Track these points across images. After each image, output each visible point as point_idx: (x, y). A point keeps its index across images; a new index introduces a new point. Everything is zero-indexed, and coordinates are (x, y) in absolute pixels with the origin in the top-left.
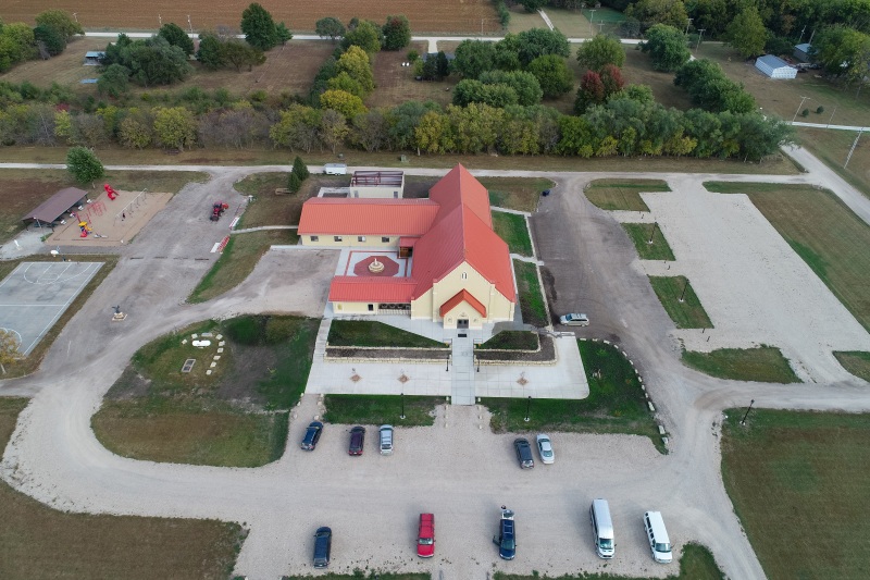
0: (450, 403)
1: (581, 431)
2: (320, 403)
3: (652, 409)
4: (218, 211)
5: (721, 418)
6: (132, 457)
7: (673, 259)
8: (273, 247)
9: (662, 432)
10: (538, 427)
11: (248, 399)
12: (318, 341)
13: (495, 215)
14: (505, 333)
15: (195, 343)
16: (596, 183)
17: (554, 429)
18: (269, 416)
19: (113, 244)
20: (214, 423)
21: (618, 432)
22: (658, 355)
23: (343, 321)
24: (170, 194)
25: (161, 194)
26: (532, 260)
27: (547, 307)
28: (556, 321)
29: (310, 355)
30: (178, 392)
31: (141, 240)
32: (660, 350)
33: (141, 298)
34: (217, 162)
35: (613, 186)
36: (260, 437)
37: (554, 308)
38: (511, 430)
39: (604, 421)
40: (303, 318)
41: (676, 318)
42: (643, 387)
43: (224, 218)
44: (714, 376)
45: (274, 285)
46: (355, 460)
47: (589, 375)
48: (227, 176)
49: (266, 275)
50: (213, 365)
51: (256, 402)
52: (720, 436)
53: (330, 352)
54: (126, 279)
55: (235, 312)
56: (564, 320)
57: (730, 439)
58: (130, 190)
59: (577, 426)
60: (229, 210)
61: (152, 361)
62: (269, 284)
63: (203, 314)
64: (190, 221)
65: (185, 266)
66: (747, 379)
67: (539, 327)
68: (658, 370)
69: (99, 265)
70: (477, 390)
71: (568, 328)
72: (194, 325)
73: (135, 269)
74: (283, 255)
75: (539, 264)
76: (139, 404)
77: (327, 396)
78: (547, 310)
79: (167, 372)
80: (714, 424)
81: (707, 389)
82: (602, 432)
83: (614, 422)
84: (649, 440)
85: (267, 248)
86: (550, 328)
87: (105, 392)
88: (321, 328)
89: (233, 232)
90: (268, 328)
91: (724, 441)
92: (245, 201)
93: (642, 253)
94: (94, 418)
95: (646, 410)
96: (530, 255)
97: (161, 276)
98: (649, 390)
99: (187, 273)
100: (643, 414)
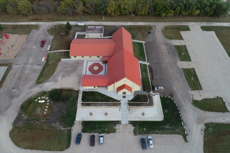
0: (121, 123)
1: (161, 134)
2: (80, 125)
3: (183, 124)
4: (43, 43)
5: (204, 127)
6: (24, 148)
7: (190, 61)
8: (62, 59)
9: (186, 133)
10: (148, 132)
11: (58, 123)
12: (78, 100)
13: (134, 43)
14: (138, 95)
15: (40, 101)
16: (166, 28)
17: (153, 133)
18: (65, 130)
19: (10, 58)
20: (48, 134)
21: (172, 134)
22: (185, 102)
23: (86, 92)
24: (27, 35)
25: (24, 36)
26: (146, 63)
27: (150, 83)
28: (154, 89)
29: (76, 105)
30: (36, 121)
31: (19, 56)
32: (186, 100)
33: (21, 82)
34: (41, 20)
35: (171, 28)
36: (63, 139)
37: (153, 83)
38: (140, 134)
39: (168, 129)
40: (73, 91)
41: (191, 86)
42: (180, 116)
43: (45, 46)
44: (202, 110)
45: (63, 76)
46: (93, 148)
47: (164, 111)
48: (45, 27)
49: (60, 72)
50: (46, 110)
51: (60, 125)
52: (203, 134)
53: (83, 104)
54: (15, 74)
55: (51, 88)
56: (156, 89)
57: (206, 135)
58: (13, 34)
59: (160, 132)
60: (47, 42)
61: (26, 109)
62: (62, 76)
63: (41, 89)
64: (34, 47)
65: (34, 68)
66: (212, 111)
67: (148, 92)
68: (185, 108)
69: (6, 67)
70: (129, 118)
71: (157, 92)
72: (39, 93)
73: (18, 69)
74: (65, 63)
75: (148, 64)
76: (24, 126)
77: (83, 122)
78: (151, 85)
79: (32, 113)
80: (202, 130)
81: (200, 115)
82: (167, 134)
83: (172, 129)
84: (182, 136)
85: (60, 60)
86: (151, 92)
87: (13, 122)
88: (79, 95)
89: (49, 52)
90: (62, 94)
91: (204, 136)
92: (52, 38)
93: (181, 58)
94: (11, 133)
95: (181, 124)
96: (145, 61)
97: (27, 72)
98: (182, 117)
99: (35, 71)
100: (180, 126)
